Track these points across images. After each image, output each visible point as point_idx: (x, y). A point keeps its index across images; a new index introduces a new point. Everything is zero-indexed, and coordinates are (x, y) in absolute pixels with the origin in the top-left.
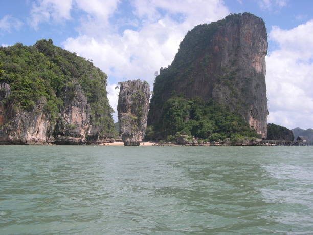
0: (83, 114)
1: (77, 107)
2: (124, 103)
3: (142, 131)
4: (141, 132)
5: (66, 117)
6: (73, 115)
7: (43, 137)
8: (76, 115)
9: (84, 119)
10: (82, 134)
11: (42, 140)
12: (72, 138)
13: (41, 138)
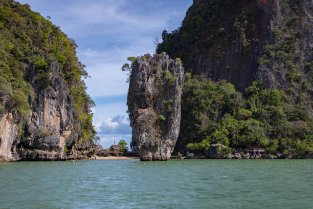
0: (63, 111)
1: (53, 99)
2: (143, 93)
3: (172, 140)
4: (170, 142)
5: (33, 116)
6: (46, 113)
7: (8, 153)
8: (51, 113)
9: (64, 120)
10: (61, 146)
11: (6, 159)
12: (45, 152)
13: (5, 155)
